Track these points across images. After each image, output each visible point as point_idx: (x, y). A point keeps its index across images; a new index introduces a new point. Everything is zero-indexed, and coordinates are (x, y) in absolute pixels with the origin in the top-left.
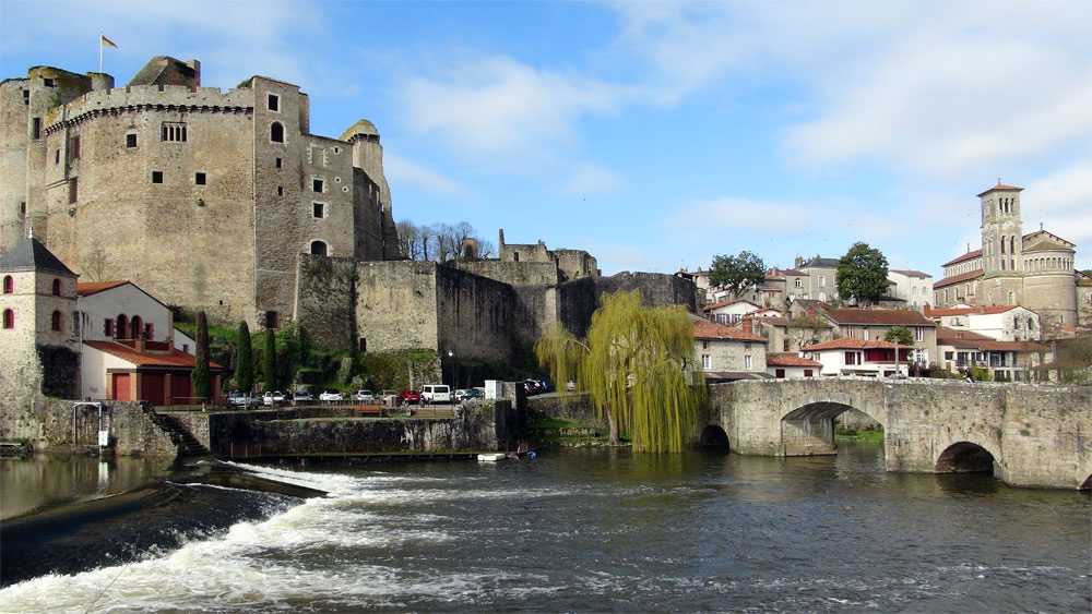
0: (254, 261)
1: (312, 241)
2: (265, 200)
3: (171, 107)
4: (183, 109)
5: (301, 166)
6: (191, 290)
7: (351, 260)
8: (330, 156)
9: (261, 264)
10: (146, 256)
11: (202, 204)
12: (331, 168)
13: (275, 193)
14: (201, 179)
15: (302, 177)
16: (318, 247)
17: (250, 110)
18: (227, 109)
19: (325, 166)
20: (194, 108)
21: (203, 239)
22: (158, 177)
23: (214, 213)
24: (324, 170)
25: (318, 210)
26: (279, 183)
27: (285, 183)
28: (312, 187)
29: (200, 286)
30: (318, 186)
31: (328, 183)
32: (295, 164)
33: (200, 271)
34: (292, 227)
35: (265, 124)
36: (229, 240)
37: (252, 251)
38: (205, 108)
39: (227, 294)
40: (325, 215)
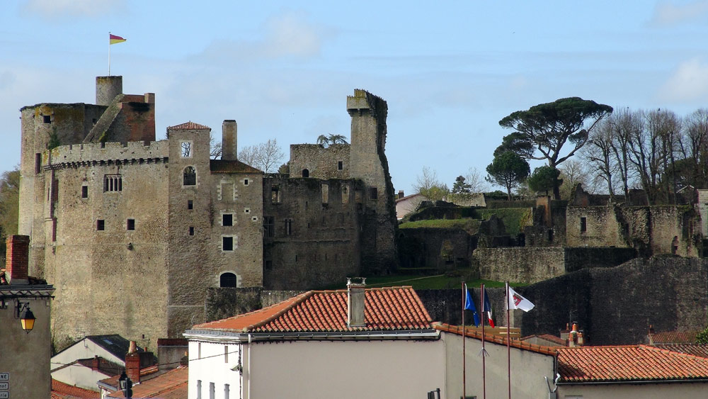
0: (167, 298)
1: (221, 274)
2: (177, 241)
3: (110, 162)
4: (118, 162)
5: (211, 205)
6: (122, 325)
7: (256, 289)
8: (241, 189)
9: (173, 299)
10: (91, 296)
11: (131, 247)
12: (241, 200)
13: (187, 232)
14: (131, 224)
15: (212, 213)
16: (228, 280)
17: (166, 159)
18: (150, 160)
19: (234, 199)
20: (126, 161)
21: (132, 280)
22: (101, 225)
23: (139, 255)
24: (233, 204)
25: (228, 244)
26: (190, 223)
27: (196, 223)
28: (221, 223)
29: (128, 322)
30: (228, 220)
31: (238, 216)
32: (205, 203)
33: (129, 309)
34: (202, 263)
35: (178, 171)
36: (150, 280)
37: (165, 289)
38: (134, 161)
39: (147, 329)
40: (235, 247)
